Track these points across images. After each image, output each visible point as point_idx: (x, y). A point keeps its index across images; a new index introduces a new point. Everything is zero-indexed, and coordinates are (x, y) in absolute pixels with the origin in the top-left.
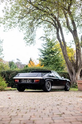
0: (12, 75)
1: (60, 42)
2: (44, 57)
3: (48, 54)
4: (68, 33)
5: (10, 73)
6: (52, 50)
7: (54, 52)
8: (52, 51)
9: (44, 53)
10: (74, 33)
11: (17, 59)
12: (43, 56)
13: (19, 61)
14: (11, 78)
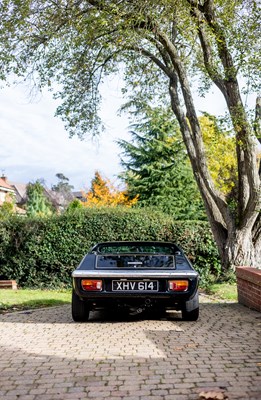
0: (24, 235)
2: (139, 169)
3: (153, 160)
4: (205, 91)
5: (18, 229)
6: (166, 145)
7: (172, 153)
8: (165, 148)
9: (139, 157)
10: (229, 87)
11: (59, 175)
12: (137, 165)
13: (65, 181)
14: (22, 247)
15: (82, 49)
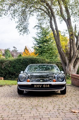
0: (5, 64)
1: (53, 31)
2: (38, 46)
3: (43, 43)
4: (61, 22)
5: (3, 62)
6: (47, 39)
7: (48, 41)
8: (46, 40)
9: (38, 42)
10: (68, 21)
11: (14, 47)
12: (38, 44)
13: (15, 49)
14: (4, 67)
15: (24, 8)
